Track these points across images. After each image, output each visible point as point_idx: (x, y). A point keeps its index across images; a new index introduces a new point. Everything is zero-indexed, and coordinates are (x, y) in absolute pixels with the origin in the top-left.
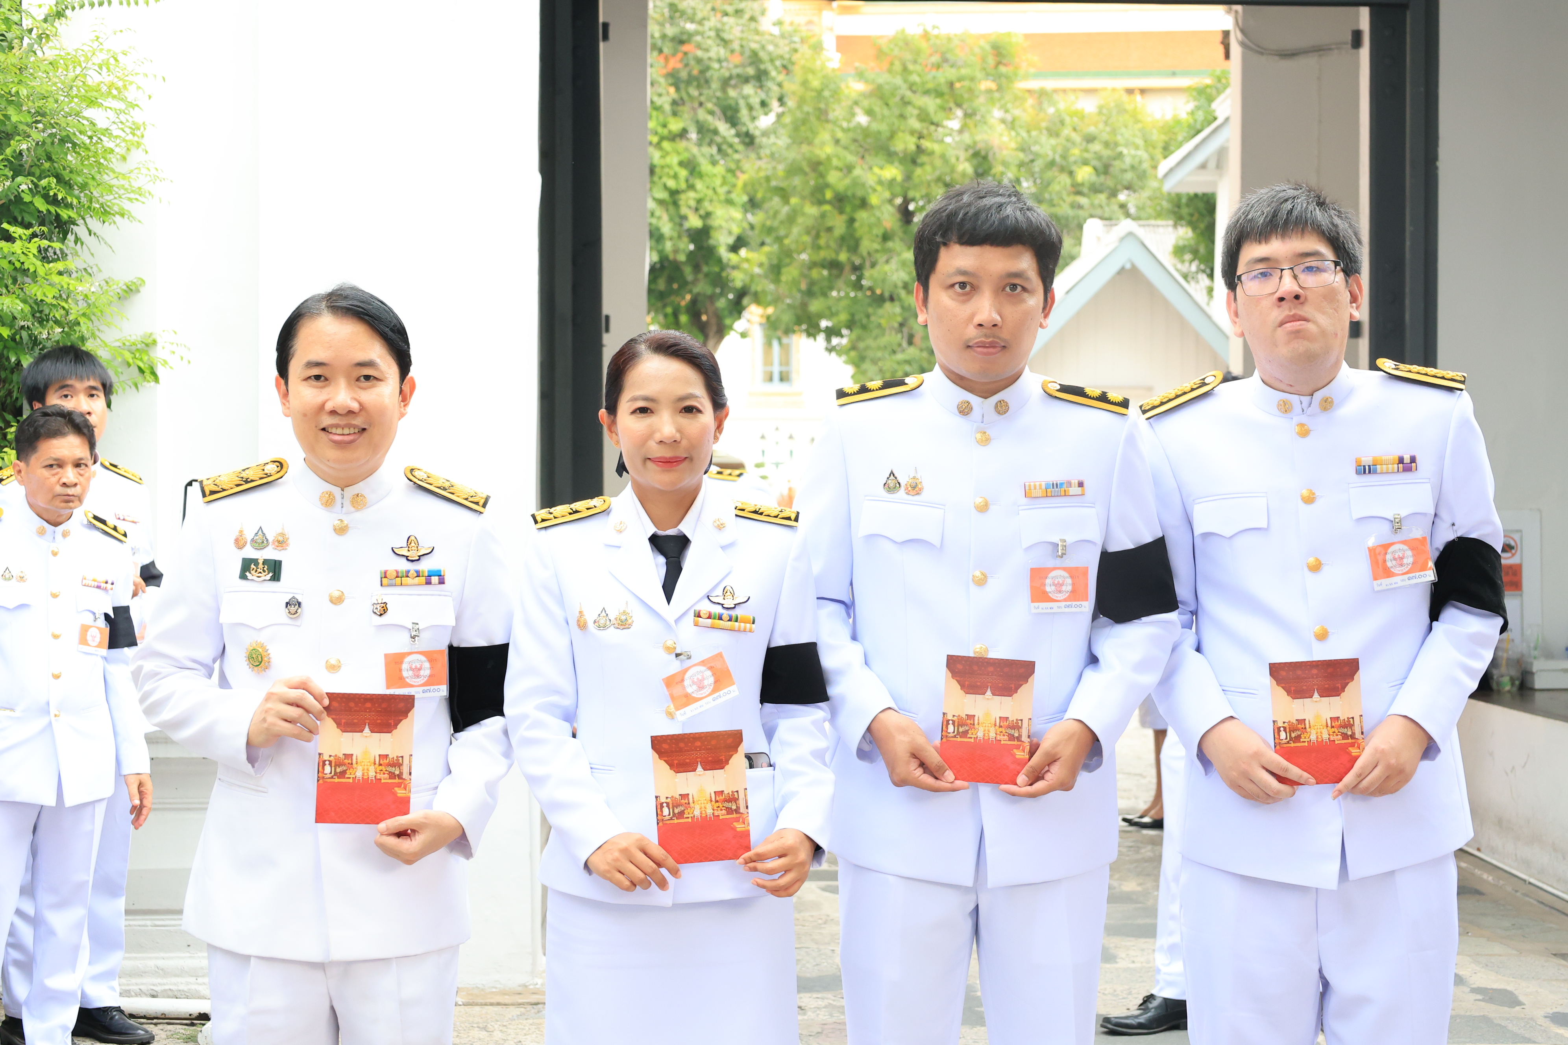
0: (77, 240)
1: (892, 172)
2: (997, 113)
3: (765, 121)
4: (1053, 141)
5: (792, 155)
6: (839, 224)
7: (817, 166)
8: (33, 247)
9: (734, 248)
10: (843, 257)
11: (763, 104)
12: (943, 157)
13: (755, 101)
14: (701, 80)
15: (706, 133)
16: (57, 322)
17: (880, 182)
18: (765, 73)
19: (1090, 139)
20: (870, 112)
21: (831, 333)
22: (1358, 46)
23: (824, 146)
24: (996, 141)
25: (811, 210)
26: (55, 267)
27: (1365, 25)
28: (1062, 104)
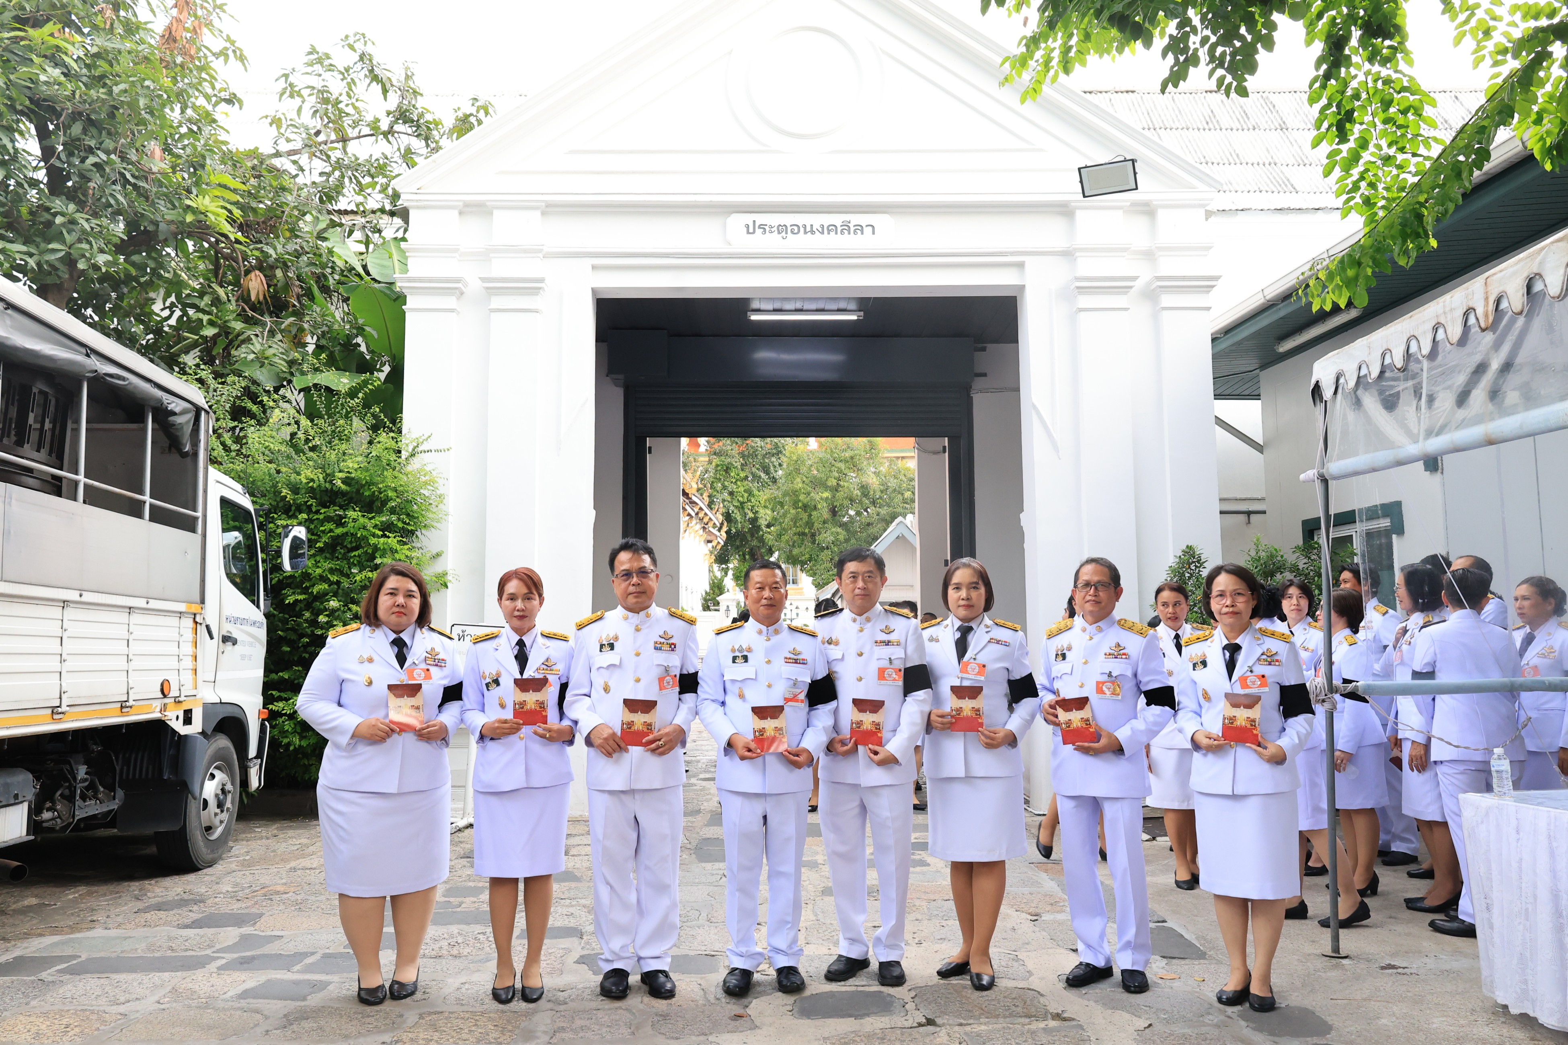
0: (417, 537)
1: (826, 494)
2: (873, 470)
3: (780, 473)
4: (895, 481)
5: (785, 488)
6: (805, 516)
7: (795, 493)
8: (397, 540)
9: (769, 526)
10: (807, 531)
11: (779, 465)
12: (848, 488)
13: (776, 464)
14: (754, 455)
15: (757, 478)
17: (822, 499)
18: (781, 452)
19: (911, 480)
20: (817, 470)
21: (803, 563)
22: (944, 451)
23: (798, 484)
24: (870, 481)
25: (793, 511)
26: (406, 547)
27: (947, 444)
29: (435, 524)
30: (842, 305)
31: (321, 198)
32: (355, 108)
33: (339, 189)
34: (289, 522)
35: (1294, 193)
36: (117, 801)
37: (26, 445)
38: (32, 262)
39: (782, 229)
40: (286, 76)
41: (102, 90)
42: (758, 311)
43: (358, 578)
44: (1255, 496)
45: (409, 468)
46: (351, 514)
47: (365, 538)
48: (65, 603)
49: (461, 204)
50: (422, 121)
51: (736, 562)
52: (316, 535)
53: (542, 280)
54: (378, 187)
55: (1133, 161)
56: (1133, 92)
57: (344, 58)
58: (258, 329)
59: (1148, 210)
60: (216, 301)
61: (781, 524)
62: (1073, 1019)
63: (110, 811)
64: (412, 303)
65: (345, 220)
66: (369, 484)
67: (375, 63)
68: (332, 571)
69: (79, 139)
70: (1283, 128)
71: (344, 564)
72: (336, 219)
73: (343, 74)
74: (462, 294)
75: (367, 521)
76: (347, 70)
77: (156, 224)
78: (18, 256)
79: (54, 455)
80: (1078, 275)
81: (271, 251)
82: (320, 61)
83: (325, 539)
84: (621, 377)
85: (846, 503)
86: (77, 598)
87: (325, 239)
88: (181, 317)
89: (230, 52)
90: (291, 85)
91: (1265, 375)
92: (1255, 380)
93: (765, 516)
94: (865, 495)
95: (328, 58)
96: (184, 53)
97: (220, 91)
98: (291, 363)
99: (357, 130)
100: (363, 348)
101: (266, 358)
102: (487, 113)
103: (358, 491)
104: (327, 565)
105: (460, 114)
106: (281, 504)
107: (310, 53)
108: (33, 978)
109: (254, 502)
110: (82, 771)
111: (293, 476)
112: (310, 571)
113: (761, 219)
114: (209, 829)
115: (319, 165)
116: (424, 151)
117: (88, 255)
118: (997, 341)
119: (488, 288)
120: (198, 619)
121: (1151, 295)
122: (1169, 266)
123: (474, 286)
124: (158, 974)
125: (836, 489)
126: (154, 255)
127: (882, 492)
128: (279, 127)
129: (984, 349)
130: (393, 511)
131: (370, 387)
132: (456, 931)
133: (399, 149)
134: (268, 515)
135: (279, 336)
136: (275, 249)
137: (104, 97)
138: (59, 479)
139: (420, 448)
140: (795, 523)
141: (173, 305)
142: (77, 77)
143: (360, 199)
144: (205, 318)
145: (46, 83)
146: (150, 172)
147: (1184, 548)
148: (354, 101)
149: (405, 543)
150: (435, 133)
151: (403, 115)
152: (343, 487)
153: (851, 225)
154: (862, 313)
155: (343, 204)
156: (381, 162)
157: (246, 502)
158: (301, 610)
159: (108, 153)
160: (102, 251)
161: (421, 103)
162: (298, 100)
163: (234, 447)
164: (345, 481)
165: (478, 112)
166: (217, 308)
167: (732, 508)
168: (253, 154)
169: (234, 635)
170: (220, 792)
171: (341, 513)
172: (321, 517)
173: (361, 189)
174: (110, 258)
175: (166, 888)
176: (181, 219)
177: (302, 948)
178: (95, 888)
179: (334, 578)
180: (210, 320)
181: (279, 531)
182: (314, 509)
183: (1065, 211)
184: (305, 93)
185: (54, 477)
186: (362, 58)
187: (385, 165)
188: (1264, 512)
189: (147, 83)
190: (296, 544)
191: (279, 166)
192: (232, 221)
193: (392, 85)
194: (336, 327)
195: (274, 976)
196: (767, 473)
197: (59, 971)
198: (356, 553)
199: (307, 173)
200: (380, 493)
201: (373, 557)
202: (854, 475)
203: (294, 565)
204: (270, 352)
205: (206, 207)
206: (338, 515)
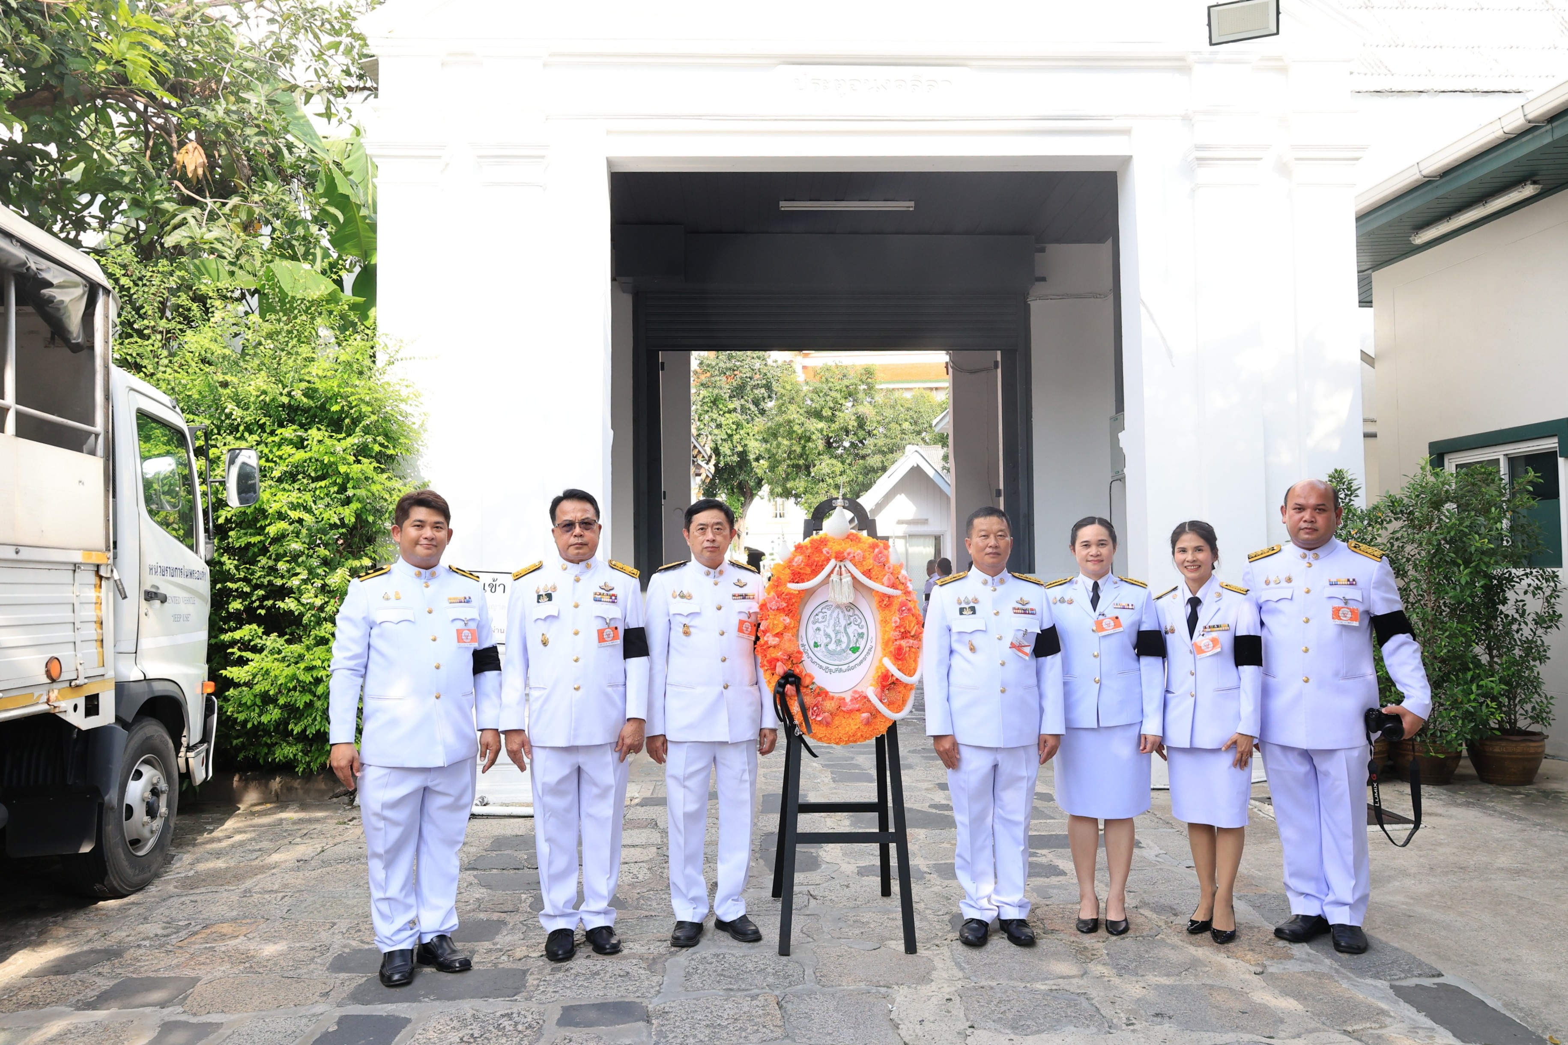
0: (399, 463)
1: (821, 425)
2: (869, 400)
3: (770, 405)
4: (892, 410)
5: (777, 419)
6: (799, 447)
7: (789, 422)
8: (372, 467)
9: (757, 460)
10: (801, 462)
11: (770, 397)
12: (844, 418)
13: (765, 396)
14: (742, 387)
15: (744, 410)
16: (387, 500)
17: (817, 429)
19: (908, 409)
20: (812, 400)
21: (797, 496)
22: (996, 367)
23: (792, 414)
24: (867, 412)
25: (786, 442)
26: (385, 476)
27: (999, 359)
28: (896, 394)
29: (421, 447)
39: (838, 85)
42: (792, 201)
45: (386, 378)
46: (315, 434)
49: (443, 51)
52: (272, 461)
53: (546, 146)
54: (342, 48)
58: (195, 211)
59: (1281, 66)
61: (773, 456)
64: (384, 176)
66: (336, 396)
68: (294, 507)
71: (308, 496)
74: (447, 165)
75: (336, 442)
80: (1197, 142)
81: (208, 115)
83: (283, 465)
84: (629, 279)
85: (842, 433)
87: (277, 104)
91: (1377, 276)
92: (1365, 282)
93: (755, 447)
94: (861, 424)
101: (205, 244)
103: (323, 407)
104: (287, 498)
106: (226, 422)
109: (187, 418)
111: (241, 387)
112: (265, 506)
114: (136, 843)
118: (1058, 241)
119: (480, 157)
120: (102, 572)
121: (1283, 169)
123: (461, 154)
125: (832, 419)
127: (878, 421)
129: (1043, 250)
130: (367, 431)
134: (208, 436)
135: (222, 220)
139: (401, 354)
140: (789, 454)
141: (94, 188)
147: (1331, 471)
149: (383, 471)
152: (305, 400)
153: (922, 81)
154: (912, 203)
157: (175, 417)
158: (255, 555)
164: (307, 393)
169: (162, 591)
170: (148, 794)
171: (302, 433)
172: (277, 439)
176: (93, 71)
179: (294, 515)
180: (134, 199)
181: (224, 456)
182: (268, 429)
183: (1180, 65)
188: (1374, 435)
190: (246, 472)
191: (217, 15)
192: (157, 74)
196: (756, 405)
200: (351, 408)
201: (343, 489)
202: (850, 404)
203: (242, 501)
204: (209, 236)
205: (124, 54)
206: (300, 436)
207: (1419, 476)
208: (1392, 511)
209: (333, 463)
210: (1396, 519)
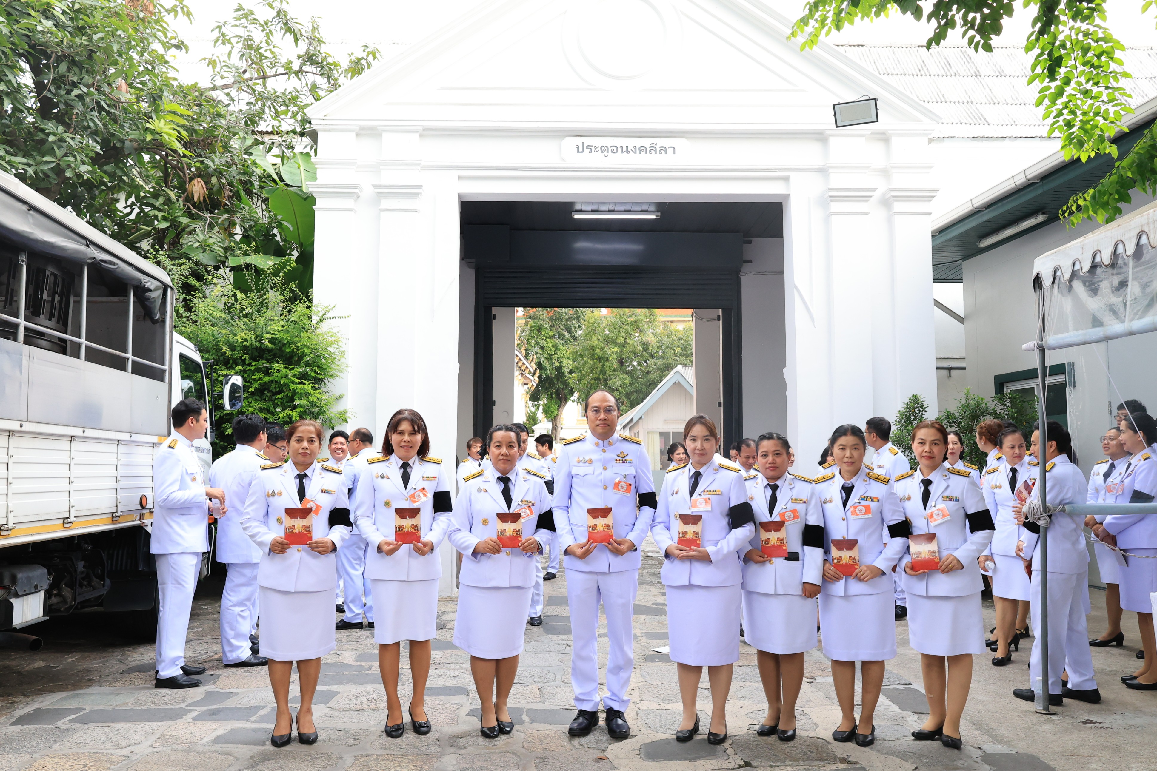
0: (325, 383)
1: (616, 349)
2: (651, 331)
3: (580, 332)
4: (668, 340)
5: (584, 344)
6: (599, 366)
7: (593, 348)
8: (311, 386)
9: (570, 373)
10: (601, 377)
11: (579, 326)
12: (633, 344)
13: (577, 325)
14: (560, 320)
15: (561, 336)
16: (318, 407)
17: (612, 353)
18: (580, 317)
19: (680, 339)
20: (609, 331)
22: (719, 320)
23: (595, 341)
24: (650, 340)
25: (590, 362)
26: (317, 391)
27: (721, 314)
28: (673, 326)
29: (339, 374)
30: (645, 207)
31: (246, 122)
32: (272, 53)
33: (260, 115)
34: (228, 372)
35: (986, 125)
36: (106, 588)
37: (41, 316)
38: (30, 171)
39: (604, 149)
40: (219, 28)
41: (84, 38)
42: (580, 211)
43: (281, 415)
44: (955, 356)
45: (318, 331)
46: (276, 366)
47: (286, 385)
48: (72, 438)
49: (358, 127)
50: (325, 63)
51: (545, 400)
52: (249, 382)
53: (420, 187)
54: (290, 114)
55: (876, 100)
56: (862, 46)
57: (264, 14)
58: (201, 224)
59: (884, 138)
60: (168, 201)
61: (581, 371)
62: (857, 763)
63: (100, 596)
64: (320, 204)
65: (267, 139)
66: (289, 343)
67: (288, 18)
68: (261, 410)
69: (64, 76)
70: (977, 75)
71: (270, 404)
72: (259, 138)
73: (263, 26)
74: (358, 197)
75: (288, 371)
76: (266, 23)
77: (122, 141)
78: (20, 166)
79: (61, 323)
80: (831, 187)
81: (210, 163)
82: (245, 16)
83: (256, 385)
84: (473, 260)
85: (632, 356)
86: (81, 434)
87: (251, 154)
88: (139, 213)
89: (179, 9)
90: (223, 35)
91: (966, 264)
92: (958, 269)
93: (568, 365)
94: (646, 349)
95: (253, 14)
96: (145, 9)
97: (171, 39)
98: (226, 249)
99: (274, 70)
100: (278, 238)
101: (208, 246)
102: (375, 57)
103: (281, 349)
104: (258, 405)
105: (353, 58)
106: (222, 358)
107: (238, 10)
108: (51, 726)
109: (202, 357)
110: (80, 566)
111: (231, 336)
112: (244, 410)
113: (588, 141)
115: (246, 97)
116: (326, 86)
117: (73, 166)
118: (760, 236)
119: (378, 193)
121: (886, 203)
122: (900, 181)
123: (367, 191)
124: (148, 724)
125: (623, 345)
126: (121, 165)
127: (658, 347)
128: (214, 67)
129: (750, 242)
130: (307, 364)
131: (288, 268)
132: (371, 690)
133: (307, 84)
134: (212, 367)
135: (216, 229)
136: (213, 161)
137: (86, 43)
138: (64, 341)
139: (328, 315)
140: (592, 371)
141: (133, 204)
142: (64, 28)
143: (276, 123)
144: (160, 215)
145: (42, 32)
146: (119, 101)
147: (911, 396)
148: (271, 47)
149: (316, 389)
150: (335, 72)
151: (310, 59)
152: (270, 345)
153: (657, 147)
154: (659, 214)
155: (262, 126)
156: (294, 94)
157: (197, 357)
159: (88, 86)
160: (83, 163)
161: (324, 49)
162: (228, 47)
163: (185, 314)
164: (271, 341)
165: (367, 56)
166: (168, 206)
167: (543, 359)
168: (195, 87)
171: (268, 365)
172: (253, 368)
173: (277, 114)
174: (90, 168)
175: (142, 654)
176: (142, 138)
177: (254, 703)
178: (87, 654)
180: (163, 216)
181: (220, 379)
182: (247, 362)
183: (821, 137)
184: (234, 40)
185: (61, 339)
186: (278, 14)
187: (297, 97)
188: (964, 368)
189: (119, 32)
190: (234, 388)
191: (215, 97)
192: (180, 139)
193: (301, 35)
194: (260, 222)
195: (237, 725)
196: (570, 332)
197: (71, 721)
198: (279, 396)
199: (236, 103)
200: (298, 350)
201: (292, 399)
202: (637, 335)
203: (232, 405)
204: (210, 241)
205: (162, 128)
206: (266, 367)
207: (964, 401)
208: (948, 422)
209: (287, 384)
210: (950, 427)
